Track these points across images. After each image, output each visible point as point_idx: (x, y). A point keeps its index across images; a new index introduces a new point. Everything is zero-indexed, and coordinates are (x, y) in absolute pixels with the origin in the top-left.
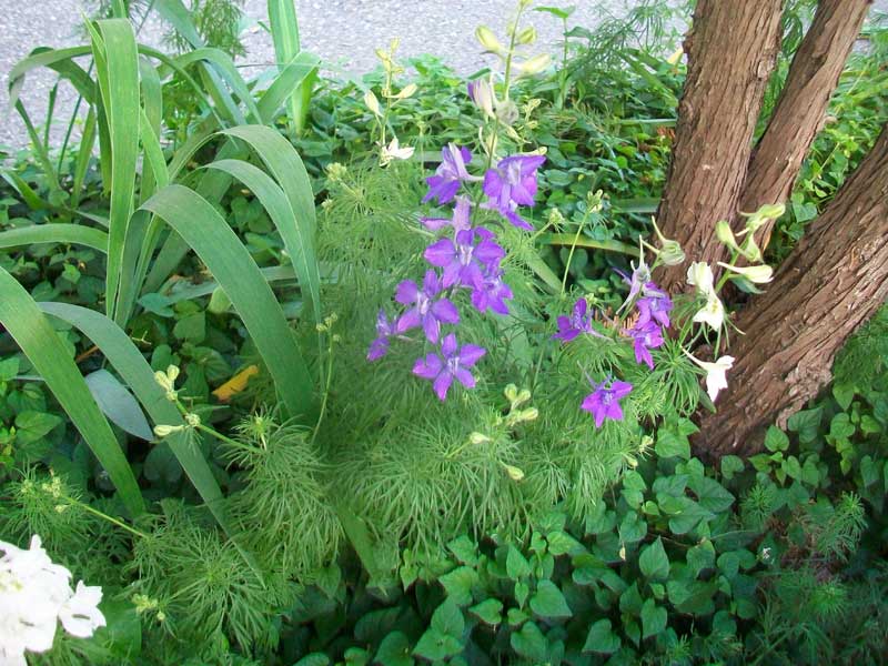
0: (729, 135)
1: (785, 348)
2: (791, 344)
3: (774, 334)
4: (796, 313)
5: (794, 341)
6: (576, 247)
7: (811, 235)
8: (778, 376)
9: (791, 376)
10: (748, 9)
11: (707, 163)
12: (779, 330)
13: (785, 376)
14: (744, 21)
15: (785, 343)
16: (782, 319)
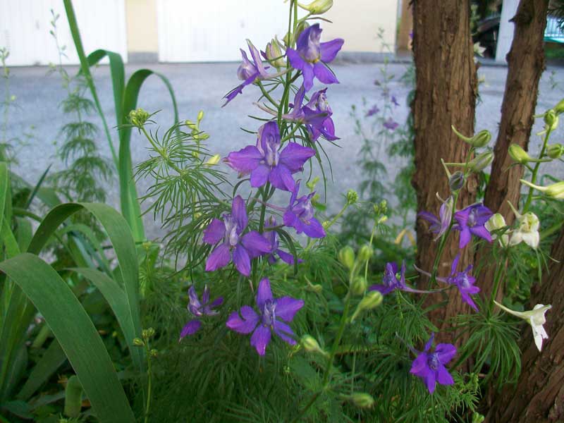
0: (457, 238)
1: (542, 389)
2: (546, 384)
3: (530, 379)
4: (544, 357)
5: (548, 380)
6: (357, 354)
7: (539, 292)
8: (541, 415)
9: (552, 411)
10: (452, 146)
11: (445, 261)
12: (533, 374)
13: (547, 413)
14: (451, 155)
15: (540, 384)
16: (533, 364)
